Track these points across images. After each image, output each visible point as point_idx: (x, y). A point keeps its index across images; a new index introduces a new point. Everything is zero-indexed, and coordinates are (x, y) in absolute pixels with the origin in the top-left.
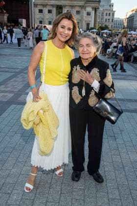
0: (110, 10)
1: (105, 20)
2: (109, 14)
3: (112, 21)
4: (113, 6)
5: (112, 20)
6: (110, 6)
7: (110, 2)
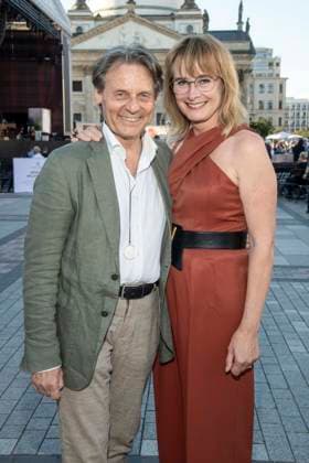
0: (271, 75)
1: (257, 106)
2: (271, 86)
3: (280, 107)
4: (278, 65)
5: (280, 104)
6: (271, 64)
7: (271, 54)
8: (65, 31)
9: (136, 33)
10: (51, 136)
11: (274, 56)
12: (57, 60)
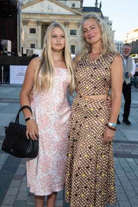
7: (108, 19)
8: (19, 2)
9: (49, 6)
10: (12, 54)
11: (109, 20)
12: (15, 16)
